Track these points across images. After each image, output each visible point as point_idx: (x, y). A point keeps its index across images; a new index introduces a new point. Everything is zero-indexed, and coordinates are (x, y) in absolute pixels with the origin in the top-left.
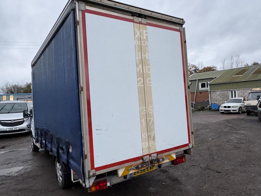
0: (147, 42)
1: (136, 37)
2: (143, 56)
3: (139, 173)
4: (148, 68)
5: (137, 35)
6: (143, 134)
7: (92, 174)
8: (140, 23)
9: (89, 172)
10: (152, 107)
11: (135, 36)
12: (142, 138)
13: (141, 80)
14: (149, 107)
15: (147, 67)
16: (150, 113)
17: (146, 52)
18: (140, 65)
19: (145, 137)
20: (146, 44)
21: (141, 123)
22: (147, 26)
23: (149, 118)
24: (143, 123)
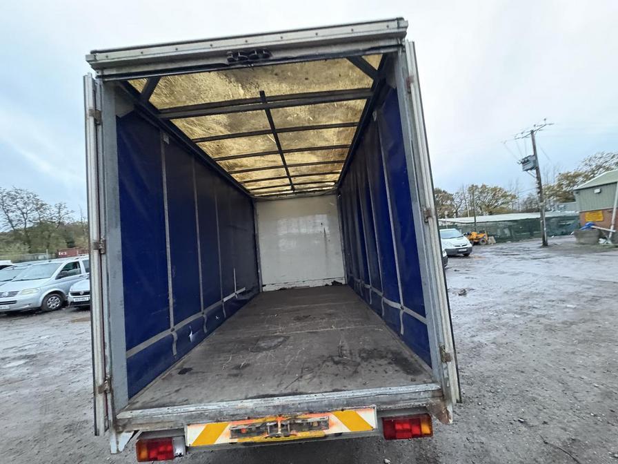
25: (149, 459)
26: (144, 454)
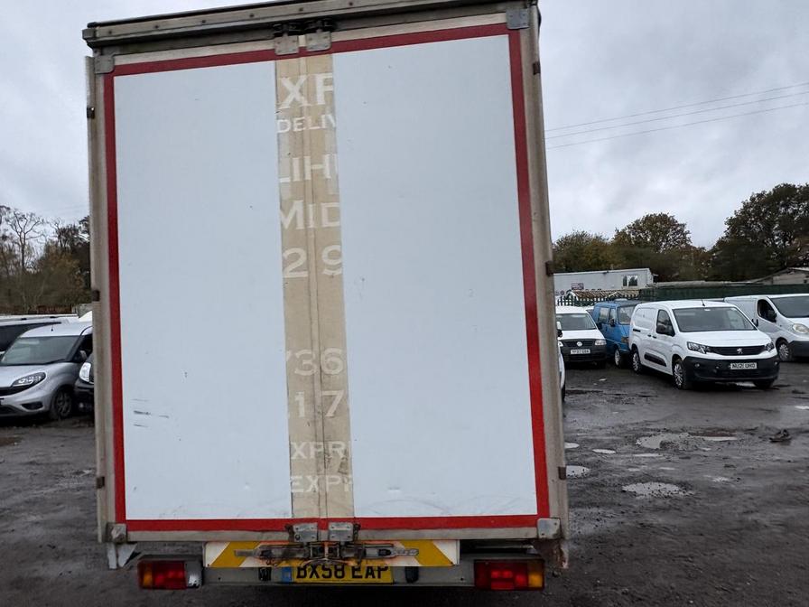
0: (330, 116)
1: (286, 104)
2: (308, 169)
3: (318, 577)
4: (329, 209)
5: (289, 100)
6: (299, 445)
7: (117, 535)
8: (303, 53)
9: (108, 528)
10: (340, 351)
11: (278, 106)
12: (292, 458)
13: (296, 257)
14: (329, 351)
15: (324, 207)
16: (333, 372)
17: (325, 153)
18: (296, 202)
19: (304, 457)
20: (324, 123)
21: (293, 407)
22: (334, 55)
23: (322, 389)
24: (298, 407)
25: (154, 587)
26: (148, 578)
